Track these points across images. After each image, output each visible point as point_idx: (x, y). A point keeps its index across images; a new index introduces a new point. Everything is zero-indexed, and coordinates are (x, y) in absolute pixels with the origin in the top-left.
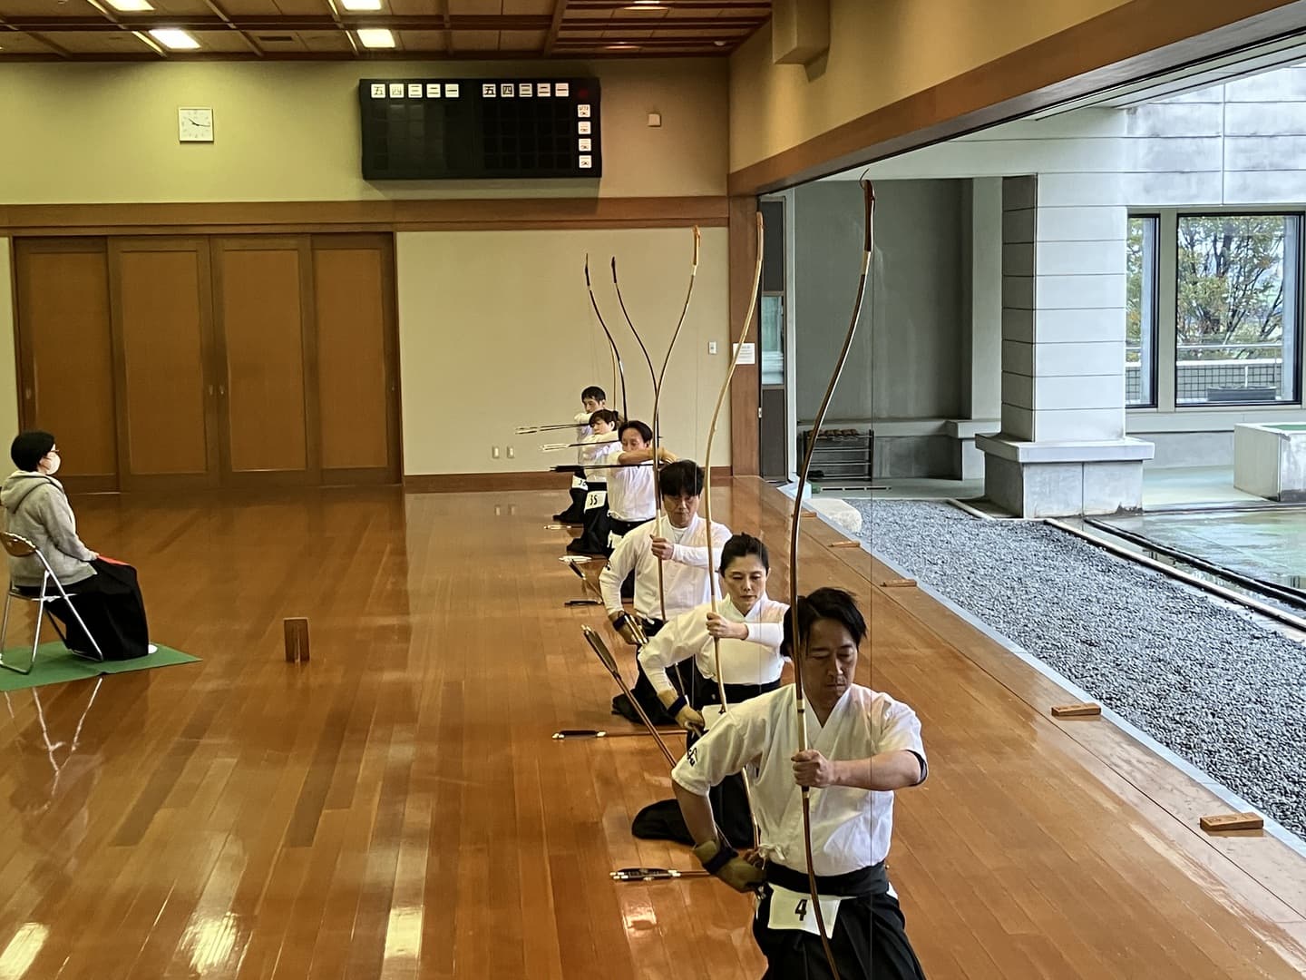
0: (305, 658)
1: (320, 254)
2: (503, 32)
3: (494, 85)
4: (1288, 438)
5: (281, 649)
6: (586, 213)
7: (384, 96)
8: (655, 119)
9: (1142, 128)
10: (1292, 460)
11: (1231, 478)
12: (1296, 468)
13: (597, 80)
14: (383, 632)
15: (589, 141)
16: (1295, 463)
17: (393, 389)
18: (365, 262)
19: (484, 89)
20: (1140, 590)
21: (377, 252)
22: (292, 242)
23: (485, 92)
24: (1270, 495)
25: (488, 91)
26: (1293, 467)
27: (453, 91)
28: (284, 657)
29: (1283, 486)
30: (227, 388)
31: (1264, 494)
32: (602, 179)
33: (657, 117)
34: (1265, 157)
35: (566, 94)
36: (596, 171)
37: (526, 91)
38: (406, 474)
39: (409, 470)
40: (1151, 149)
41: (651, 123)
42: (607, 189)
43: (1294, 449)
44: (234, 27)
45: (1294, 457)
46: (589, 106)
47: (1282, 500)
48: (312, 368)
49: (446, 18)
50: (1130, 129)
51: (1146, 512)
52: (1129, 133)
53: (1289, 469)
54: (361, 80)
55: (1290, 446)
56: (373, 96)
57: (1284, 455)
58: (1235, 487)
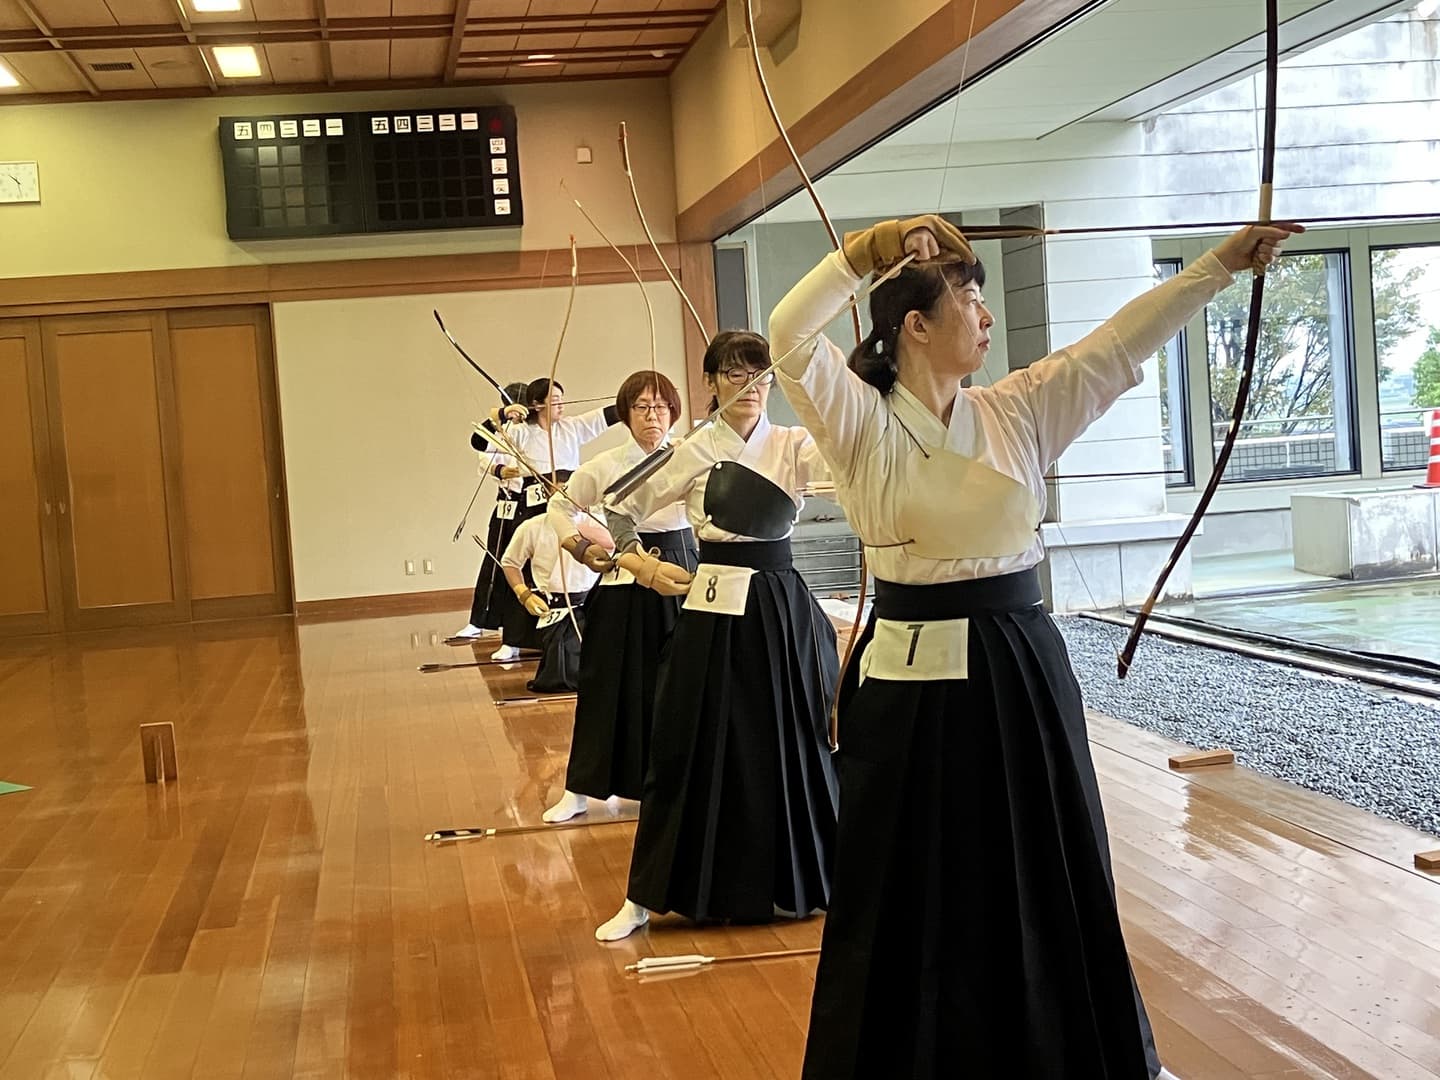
0: (171, 778)
1: (179, 334)
2: (393, 40)
3: (386, 119)
4: (1357, 503)
5: (140, 771)
6: (508, 271)
7: (250, 137)
8: (584, 154)
9: (1162, 143)
10: (1364, 529)
11: (1290, 560)
12: (1370, 538)
13: (512, 108)
14: (275, 747)
15: (506, 181)
16: (1368, 532)
17: (278, 496)
18: (235, 342)
19: (373, 123)
20: (1217, 666)
21: (251, 329)
22: (143, 322)
23: (374, 127)
24: (1341, 573)
25: (379, 126)
26: (1365, 536)
27: (335, 127)
28: (143, 778)
29: (1357, 559)
30: (68, 504)
31: (1333, 573)
32: (524, 227)
33: (587, 151)
34: (1308, 172)
35: (475, 126)
36: (515, 218)
37: (425, 124)
38: (298, 600)
39: (301, 596)
40: (1173, 167)
41: (580, 159)
42: (532, 237)
43: (1365, 515)
44: (58, 46)
45: (1366, 526)
46: (503, 140)
47: (1356, 577)
48: (174, 475)
49: (323, 22)
50: (1149, 146)
51: (1198, 599)
52: (1146, 149)
53: (1361, 540)
54: (221, 120)
55: (1360, 513)
56: (237, 138)
57: (1355, 523)
58: (1296, 569)
